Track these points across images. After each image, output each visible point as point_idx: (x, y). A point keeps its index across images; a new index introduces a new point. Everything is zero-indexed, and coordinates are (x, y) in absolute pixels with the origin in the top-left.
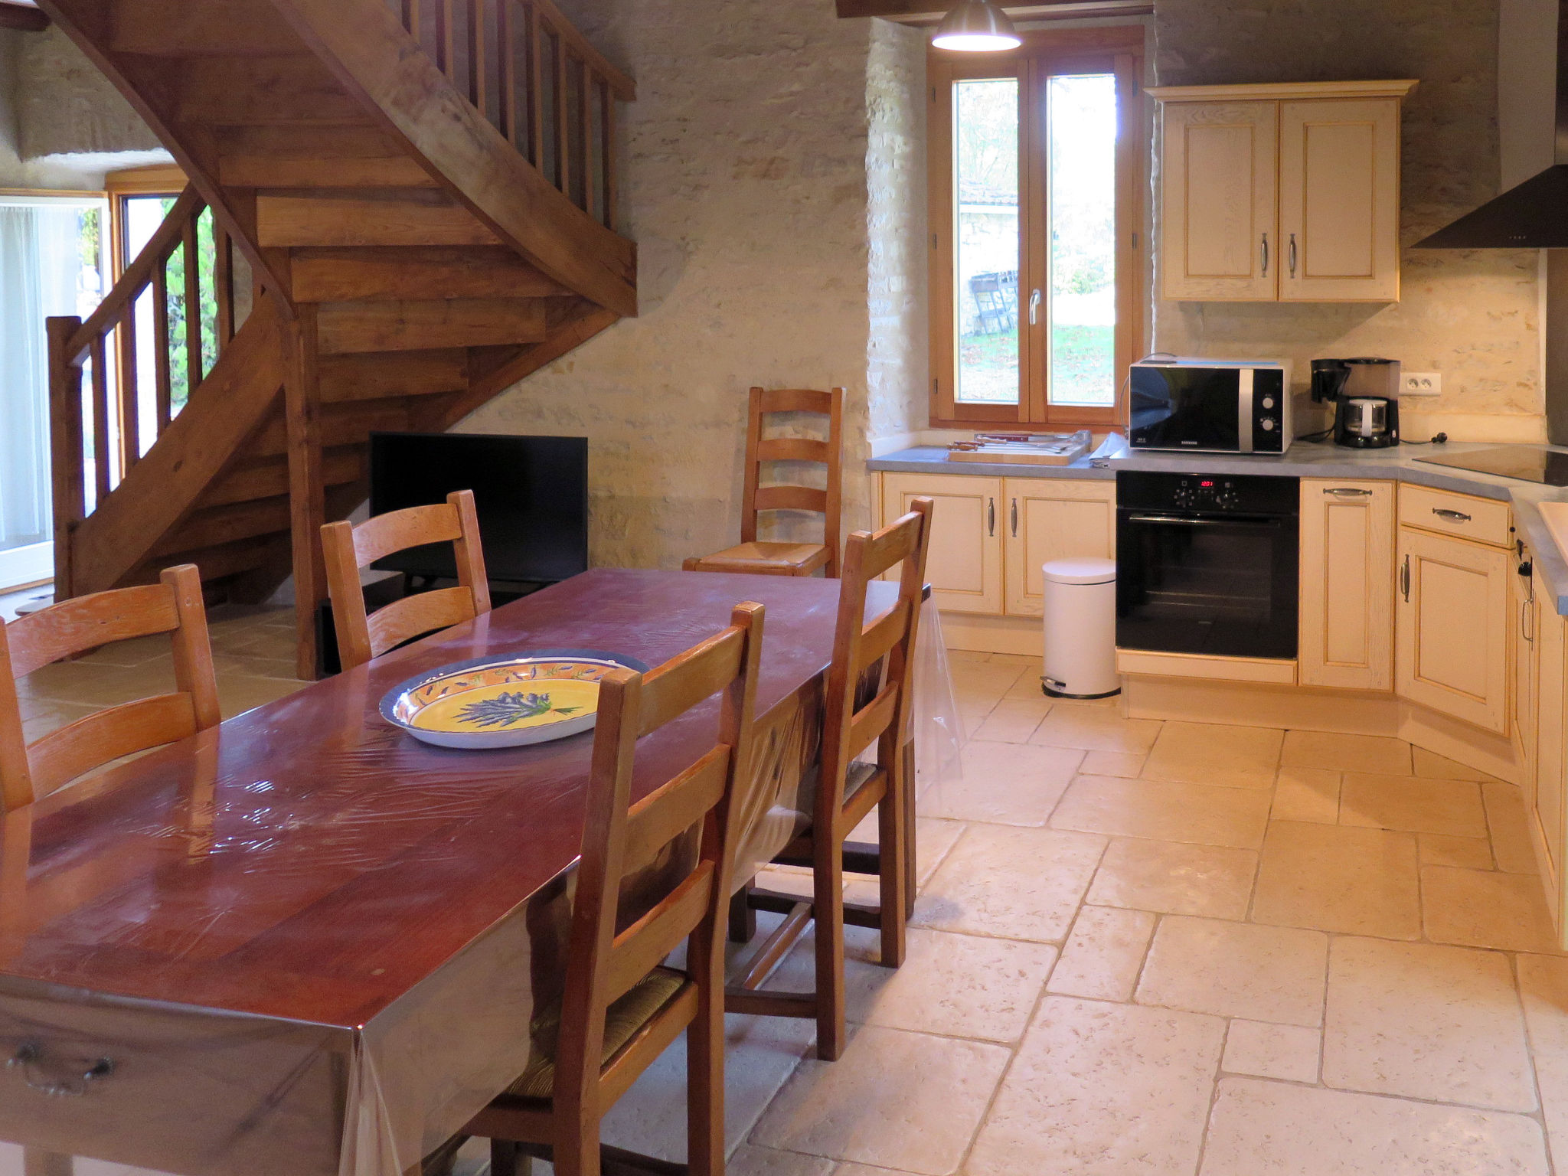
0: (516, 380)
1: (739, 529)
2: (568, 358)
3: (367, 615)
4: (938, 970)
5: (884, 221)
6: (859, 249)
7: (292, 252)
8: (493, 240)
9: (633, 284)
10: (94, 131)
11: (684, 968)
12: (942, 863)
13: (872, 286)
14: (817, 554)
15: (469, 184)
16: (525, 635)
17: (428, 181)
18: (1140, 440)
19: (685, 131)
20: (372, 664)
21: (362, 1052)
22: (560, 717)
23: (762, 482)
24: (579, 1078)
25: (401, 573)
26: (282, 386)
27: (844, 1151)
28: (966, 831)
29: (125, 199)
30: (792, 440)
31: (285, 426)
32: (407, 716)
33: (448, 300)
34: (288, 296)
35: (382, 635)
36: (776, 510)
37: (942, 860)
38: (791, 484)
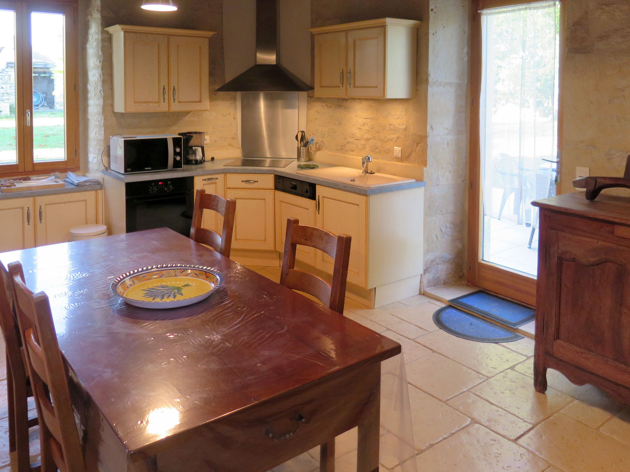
18: (128, 169)
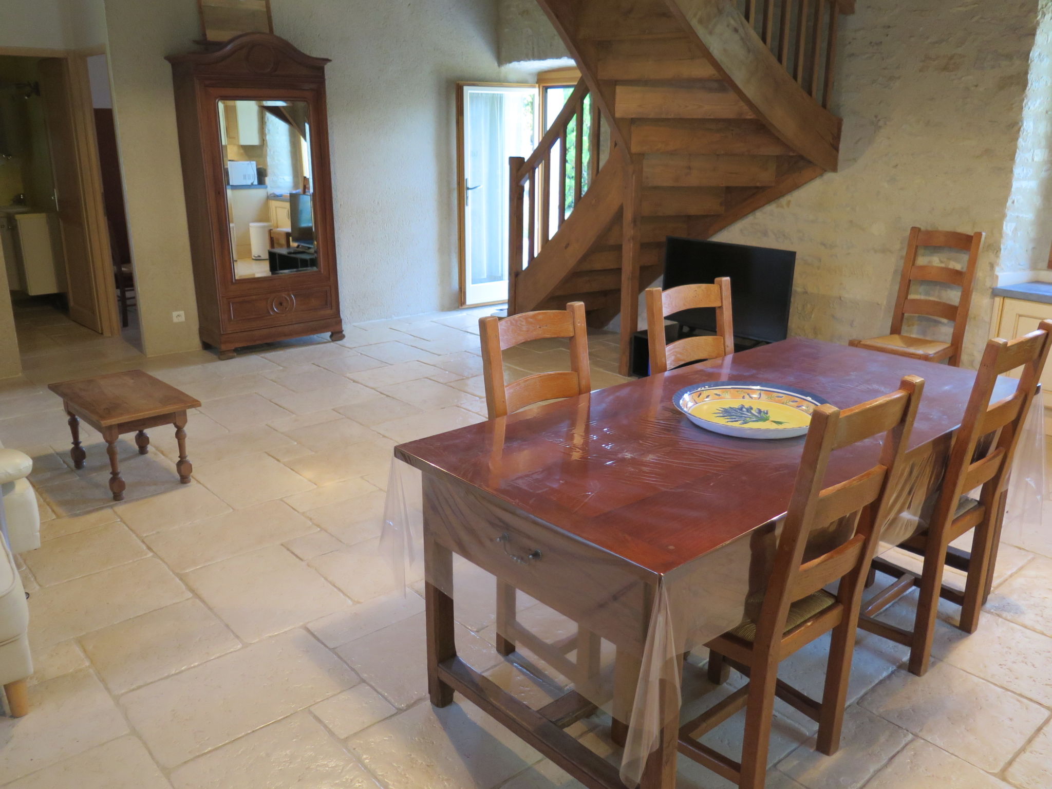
0: (754, 210)
1: (890, 324)
2: (788, 198)
3: (667, 344)
4: (1000, 644)
5: (1037, 104)
6: (1013, 127)
7: (633, 121)
8: (750, 116)
9: (837, 149)
10: (533, 48)
11: (835, 593)
12: (1011, 576)
13: (1019, 157)
14: (944, 349)
15: (739, 77)
16: (754, 371)
17: (714, 75)
19: (887, 35)
20: (667, 374)
21: (662, 588)
22: (774, 426)
23: (910, 294)
24: (770, 637)
25: (677, 323)
26: (622, 204)
27: (920, 731)
28: (1033, 559)
29: (546, 89)
30: (938, 267)
31: (622, 227)
32: (687, 407)
33: (718, 155)
34: (629, 149)
35: (673, 358)
36: (917, 315)
37: (1012, 574)
38: (932, 298)
